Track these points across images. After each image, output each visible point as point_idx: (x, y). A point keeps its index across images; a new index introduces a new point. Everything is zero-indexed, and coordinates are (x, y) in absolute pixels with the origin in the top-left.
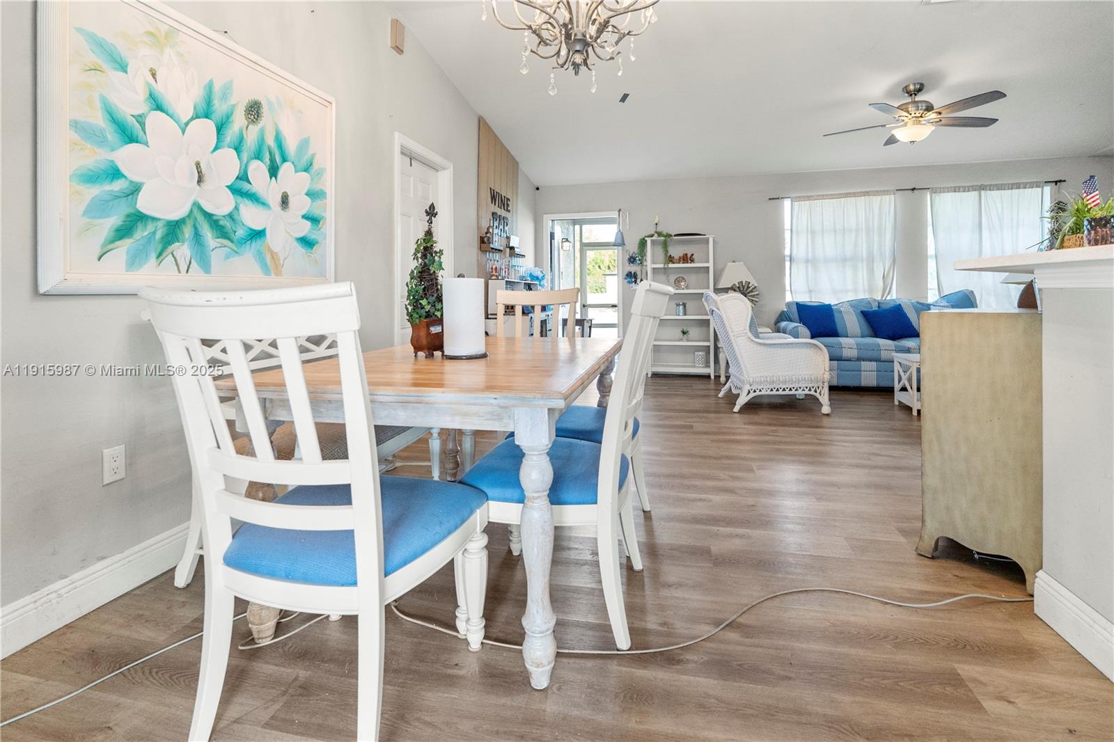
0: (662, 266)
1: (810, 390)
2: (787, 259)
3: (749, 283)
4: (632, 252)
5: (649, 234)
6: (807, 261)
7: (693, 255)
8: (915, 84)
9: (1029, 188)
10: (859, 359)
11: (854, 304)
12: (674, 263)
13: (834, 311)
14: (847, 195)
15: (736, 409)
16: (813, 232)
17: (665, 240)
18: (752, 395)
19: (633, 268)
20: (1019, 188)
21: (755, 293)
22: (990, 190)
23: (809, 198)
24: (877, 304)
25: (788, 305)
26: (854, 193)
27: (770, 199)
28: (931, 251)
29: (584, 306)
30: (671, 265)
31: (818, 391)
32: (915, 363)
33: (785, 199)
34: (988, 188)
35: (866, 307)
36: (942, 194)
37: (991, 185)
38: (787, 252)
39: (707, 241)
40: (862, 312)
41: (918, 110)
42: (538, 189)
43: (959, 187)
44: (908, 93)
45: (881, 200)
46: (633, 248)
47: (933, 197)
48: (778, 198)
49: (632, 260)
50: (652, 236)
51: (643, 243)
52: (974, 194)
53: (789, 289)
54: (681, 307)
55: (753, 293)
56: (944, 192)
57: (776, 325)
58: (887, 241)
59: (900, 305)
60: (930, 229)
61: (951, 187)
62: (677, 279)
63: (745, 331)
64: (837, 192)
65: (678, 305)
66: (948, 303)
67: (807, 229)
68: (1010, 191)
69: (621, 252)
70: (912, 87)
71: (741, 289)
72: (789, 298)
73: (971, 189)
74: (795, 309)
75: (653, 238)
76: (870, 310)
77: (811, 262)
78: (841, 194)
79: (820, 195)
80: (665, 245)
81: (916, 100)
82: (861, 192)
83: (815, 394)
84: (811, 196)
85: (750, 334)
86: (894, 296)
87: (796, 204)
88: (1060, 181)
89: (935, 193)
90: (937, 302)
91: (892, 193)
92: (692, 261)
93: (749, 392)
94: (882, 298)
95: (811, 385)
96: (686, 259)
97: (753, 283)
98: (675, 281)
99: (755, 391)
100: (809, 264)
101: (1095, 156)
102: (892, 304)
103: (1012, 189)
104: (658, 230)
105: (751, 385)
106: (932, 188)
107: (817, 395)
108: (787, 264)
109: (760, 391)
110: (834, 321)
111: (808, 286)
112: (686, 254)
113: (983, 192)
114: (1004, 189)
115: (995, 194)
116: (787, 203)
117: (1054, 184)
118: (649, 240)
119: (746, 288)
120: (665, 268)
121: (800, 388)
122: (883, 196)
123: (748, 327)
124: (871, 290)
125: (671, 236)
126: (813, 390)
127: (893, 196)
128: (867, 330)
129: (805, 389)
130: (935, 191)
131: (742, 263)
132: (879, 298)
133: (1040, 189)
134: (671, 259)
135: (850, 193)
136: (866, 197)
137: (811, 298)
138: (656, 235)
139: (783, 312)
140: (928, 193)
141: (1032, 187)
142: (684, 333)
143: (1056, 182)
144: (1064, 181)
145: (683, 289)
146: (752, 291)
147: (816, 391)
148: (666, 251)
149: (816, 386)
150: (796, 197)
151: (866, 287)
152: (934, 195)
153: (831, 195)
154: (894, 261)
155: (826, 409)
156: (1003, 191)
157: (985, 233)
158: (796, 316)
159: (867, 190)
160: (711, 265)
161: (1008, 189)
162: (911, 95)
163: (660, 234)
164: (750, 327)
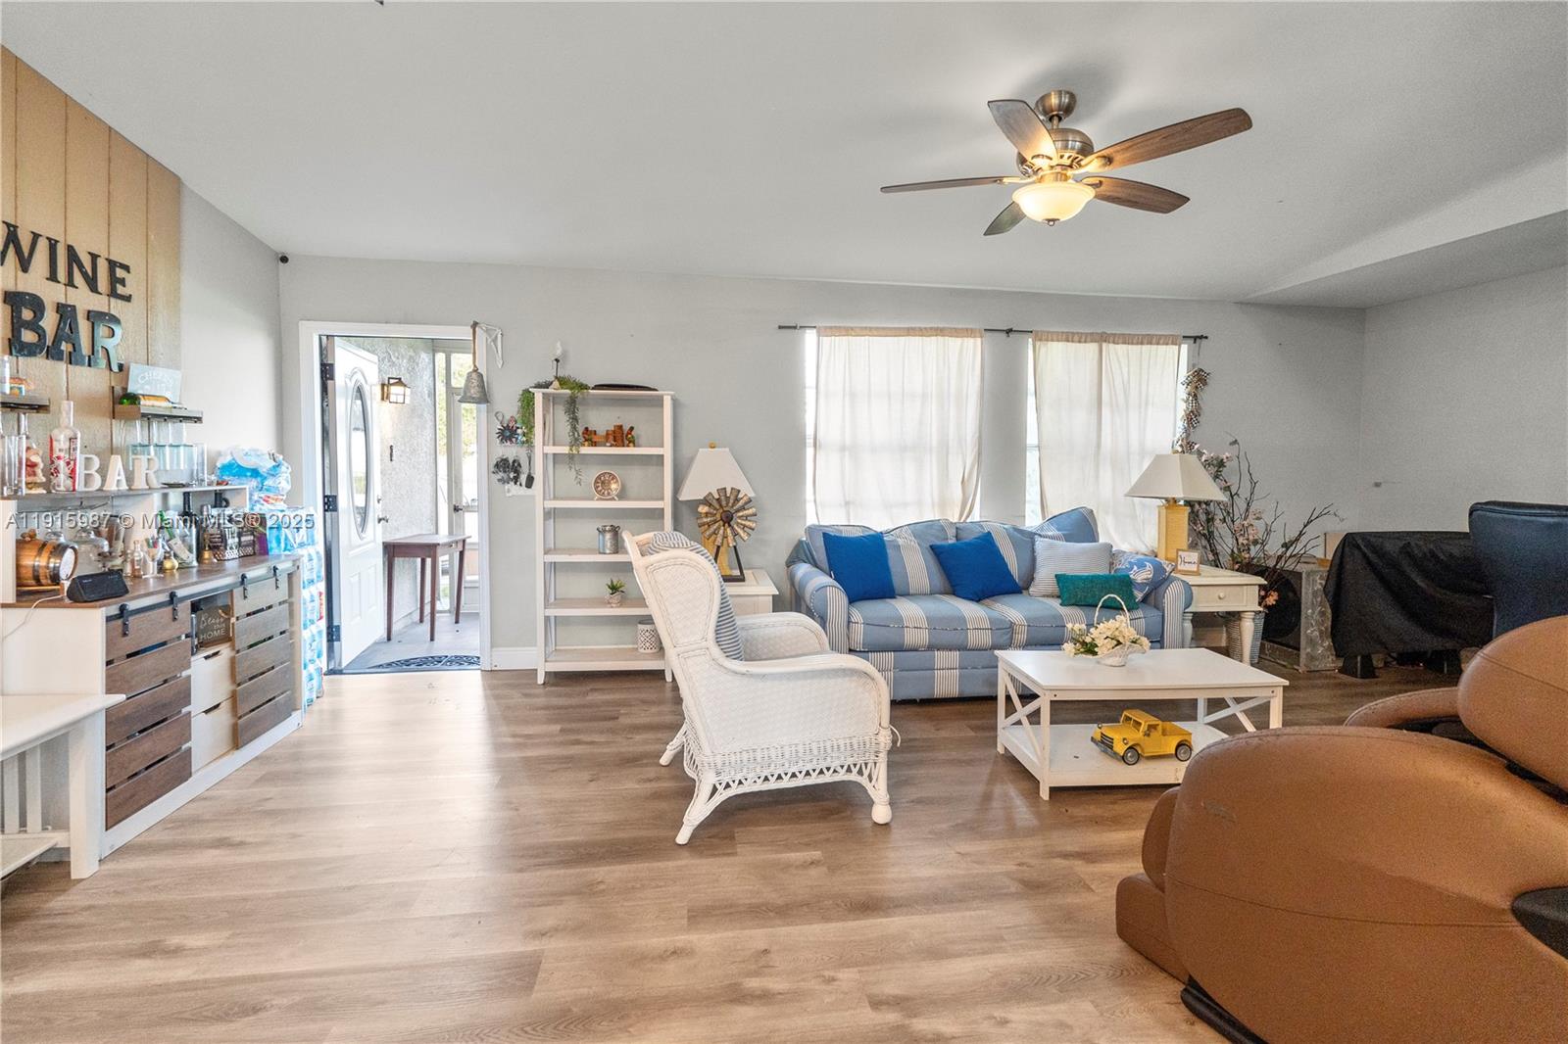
0: (565, 450)
1: (849, 770)
2: (810, 441)
3: (739, 491)
4: (507, 417)
5: (542, 380)
6: (843, 449)
7: (632, 429)
8: (1060, 93)
9: (1163, 344)
10: (931, 648)
11: (920, 530)
12: (594, 444)
13: (886, 543)
14: (910, 332)
15: (683, 837)
16: (853, 396)
17: (573, 395)
18: (722, 796)
19: (511, 451)
20: (1151, 344)
21: (750, 511)
22: (1114, 343)
23: (847, 331)
24: (954, 531)
25: (810, 530)
26: (921, 329)
27: (780, 327)
28: (1032, 438)
29: (456, 509)
30: (586, 450)
31: (866, 773)
32: (1047, 693)
33: (808, 331)
34: (1111, 339)
35: (937, 537)
36: (1050, 343)
37: (1115, 335)
38: (810, 431)
39: (659, 402)
40: (932, 548)
41: (1066, 147)
42: (284, 259)
43: (1073, 334)
44: (1045, 113)
45: (962, 344)
46: (510, 409)
47: (1037, 346)
48: (795, 328)
49: (507, 434)
50: (547, 385)
51: (527, 399)
52: (1093, 347)
53: (812, 498)
54: (608, 536)
55: (746, 512)
56: (1052, 340)
57: (788, 567)
58: (968, 419)
59: (989, 532)
60: (1031, 401)
61: (1063, 333)
62: (599, 477)
63: (704, 644)
64: (896, 326)
65: (602, 531)
66: (1059, 530)
67: (844, 390)
68: (1139, 346)
69: (484, 416)
70: (1054, 101)
71: (724, 503)
72: (811, 520)
73: (1089, 339)
74: (820, 542)
75: (550, 390)
76: (943, 543)
77: (849, 449)
78: (899, 329)
79: (866, 328)
80: (572, 406)
81: (1060, 127)
82: (931, 328)
83: (859, 779)
84: (852, 329)
85: (716, 651)
86: (979, 515)
87: (826, 340)
88: (1201, 337)
89: (1040, 340)
90: (1041, 527)
91: (978, 334)
92: (632, 442)
93: (715, 790)
94: (960, 519)
95: (850, 761)
96: (621, 436)
97: (747, 491)
98: (596, 482)
99: (728, 786)
100: (847, 453)
101: (1241, 303)
102: (977, 533)
103: (1142, 343)
104: (560, 374)
105: (718, 774)
106: (1037, 332)
107: (863, 780)
108: (810, 451)
109: (740, 783)
110: (887, 569)
111: (844, 495)
112: (621, 427)
113: (1104, 345)
114: (1132, 344)
115: (1121, 349)
116: (810, 336)
117: (1192, 341)
118: (538, 395)
119: (731, 501)
120: (571, 457)
121: (828, 769)
122: (966, 339)
123: (711, 635)
124: (943, 504)
125: (586, 387)
126: (855, 770)
127: (979, 340)
128: (939, 580)
129: (839, 769)
130: (1041, 337)
131: (727, 449)
132: (956, 520)
133: (1177, 347)
134: (589, 437)
135: (913, 329)
136: (939, 337)
137: (849, 520)
138: (556, 384)
139: (800, 542)
140: (1030, 340)
141: (1167, 344)
142: (614, 589)
143: (1195, 338)
144: (1206, 337)
145: (613, 499)
146: (743, 508)
147: (860, 772)
148: (574, 420)
149: (860, 762)
150: (826, 328)
151: (936, 500)
152: (1038, 343)
153: (884, 329)
154: (979, 454)
155: (881, 813)
156: (1130, 346)
157: (1106, 412)
158: (821, 555)
159: (941, 326)
160: (667, 451)
161: (1137, 344)
162: (1051, 119)
163: (563, 382)
164: (717, 632)
